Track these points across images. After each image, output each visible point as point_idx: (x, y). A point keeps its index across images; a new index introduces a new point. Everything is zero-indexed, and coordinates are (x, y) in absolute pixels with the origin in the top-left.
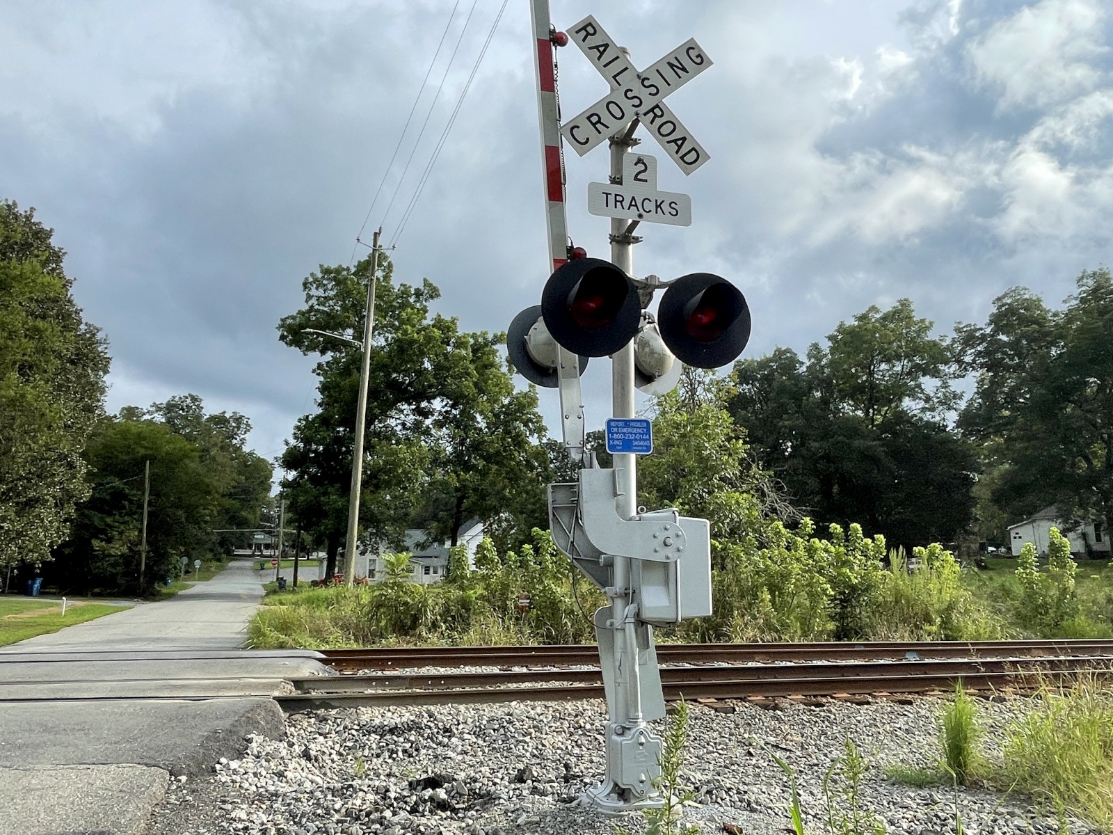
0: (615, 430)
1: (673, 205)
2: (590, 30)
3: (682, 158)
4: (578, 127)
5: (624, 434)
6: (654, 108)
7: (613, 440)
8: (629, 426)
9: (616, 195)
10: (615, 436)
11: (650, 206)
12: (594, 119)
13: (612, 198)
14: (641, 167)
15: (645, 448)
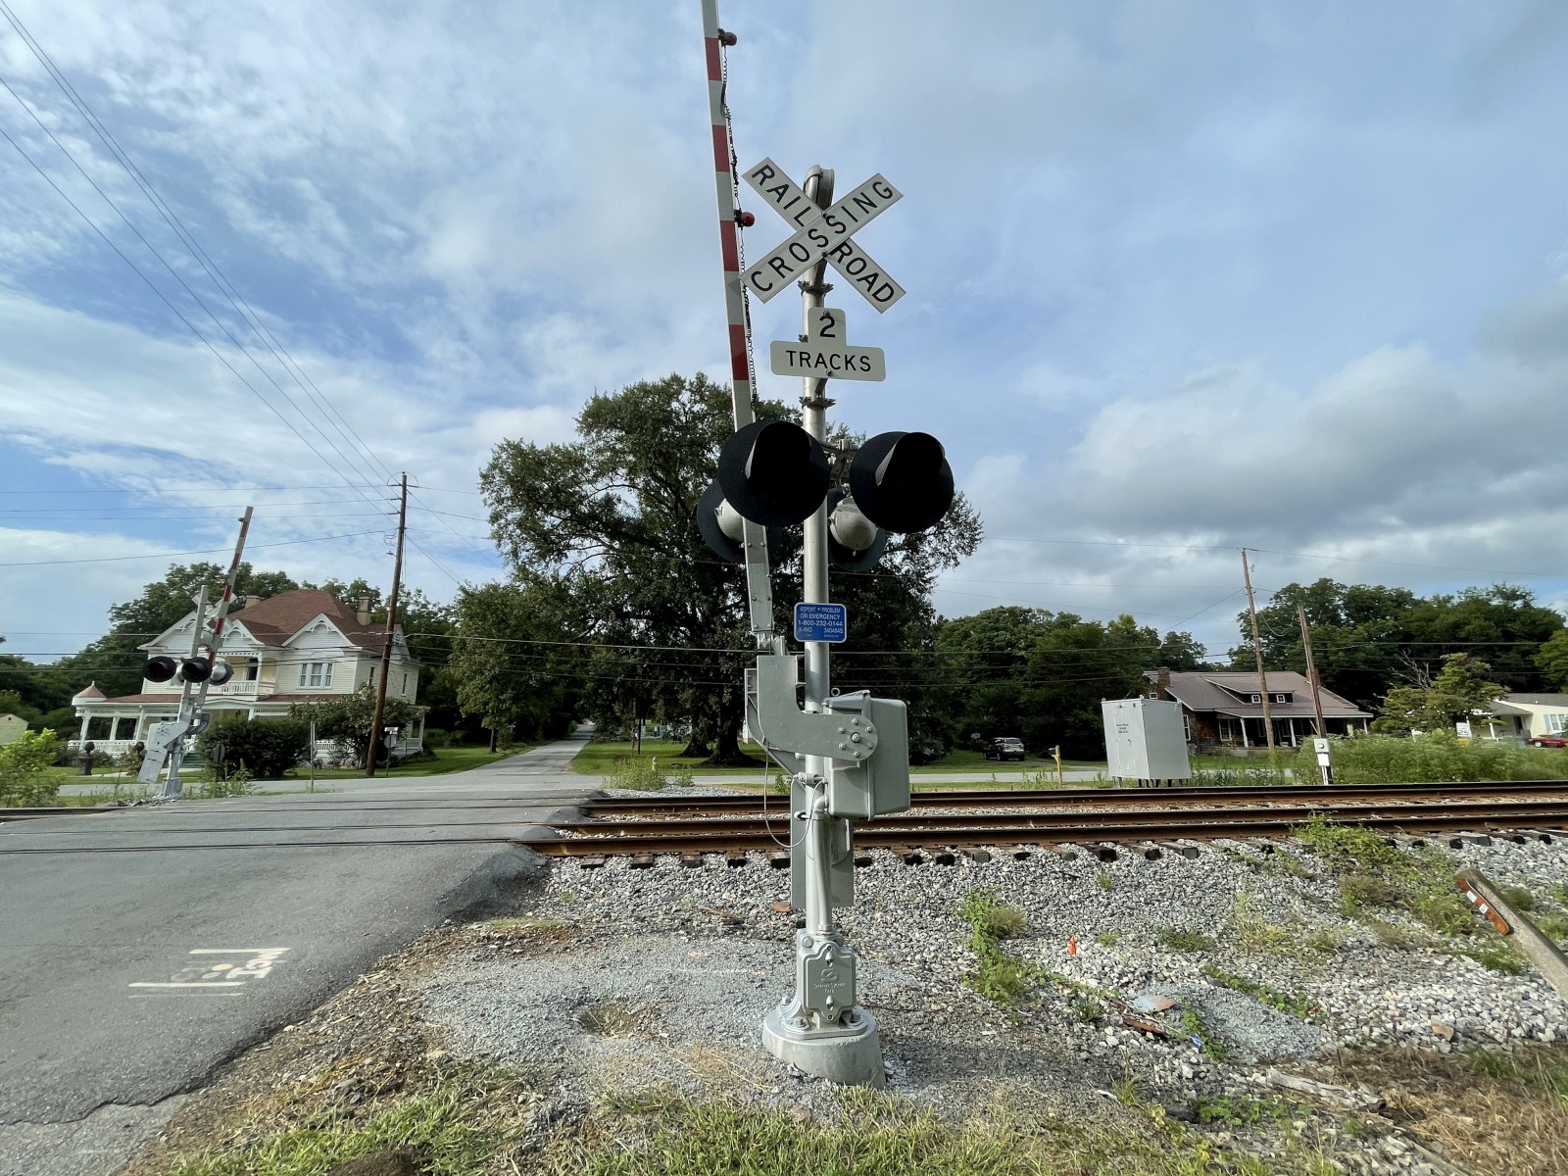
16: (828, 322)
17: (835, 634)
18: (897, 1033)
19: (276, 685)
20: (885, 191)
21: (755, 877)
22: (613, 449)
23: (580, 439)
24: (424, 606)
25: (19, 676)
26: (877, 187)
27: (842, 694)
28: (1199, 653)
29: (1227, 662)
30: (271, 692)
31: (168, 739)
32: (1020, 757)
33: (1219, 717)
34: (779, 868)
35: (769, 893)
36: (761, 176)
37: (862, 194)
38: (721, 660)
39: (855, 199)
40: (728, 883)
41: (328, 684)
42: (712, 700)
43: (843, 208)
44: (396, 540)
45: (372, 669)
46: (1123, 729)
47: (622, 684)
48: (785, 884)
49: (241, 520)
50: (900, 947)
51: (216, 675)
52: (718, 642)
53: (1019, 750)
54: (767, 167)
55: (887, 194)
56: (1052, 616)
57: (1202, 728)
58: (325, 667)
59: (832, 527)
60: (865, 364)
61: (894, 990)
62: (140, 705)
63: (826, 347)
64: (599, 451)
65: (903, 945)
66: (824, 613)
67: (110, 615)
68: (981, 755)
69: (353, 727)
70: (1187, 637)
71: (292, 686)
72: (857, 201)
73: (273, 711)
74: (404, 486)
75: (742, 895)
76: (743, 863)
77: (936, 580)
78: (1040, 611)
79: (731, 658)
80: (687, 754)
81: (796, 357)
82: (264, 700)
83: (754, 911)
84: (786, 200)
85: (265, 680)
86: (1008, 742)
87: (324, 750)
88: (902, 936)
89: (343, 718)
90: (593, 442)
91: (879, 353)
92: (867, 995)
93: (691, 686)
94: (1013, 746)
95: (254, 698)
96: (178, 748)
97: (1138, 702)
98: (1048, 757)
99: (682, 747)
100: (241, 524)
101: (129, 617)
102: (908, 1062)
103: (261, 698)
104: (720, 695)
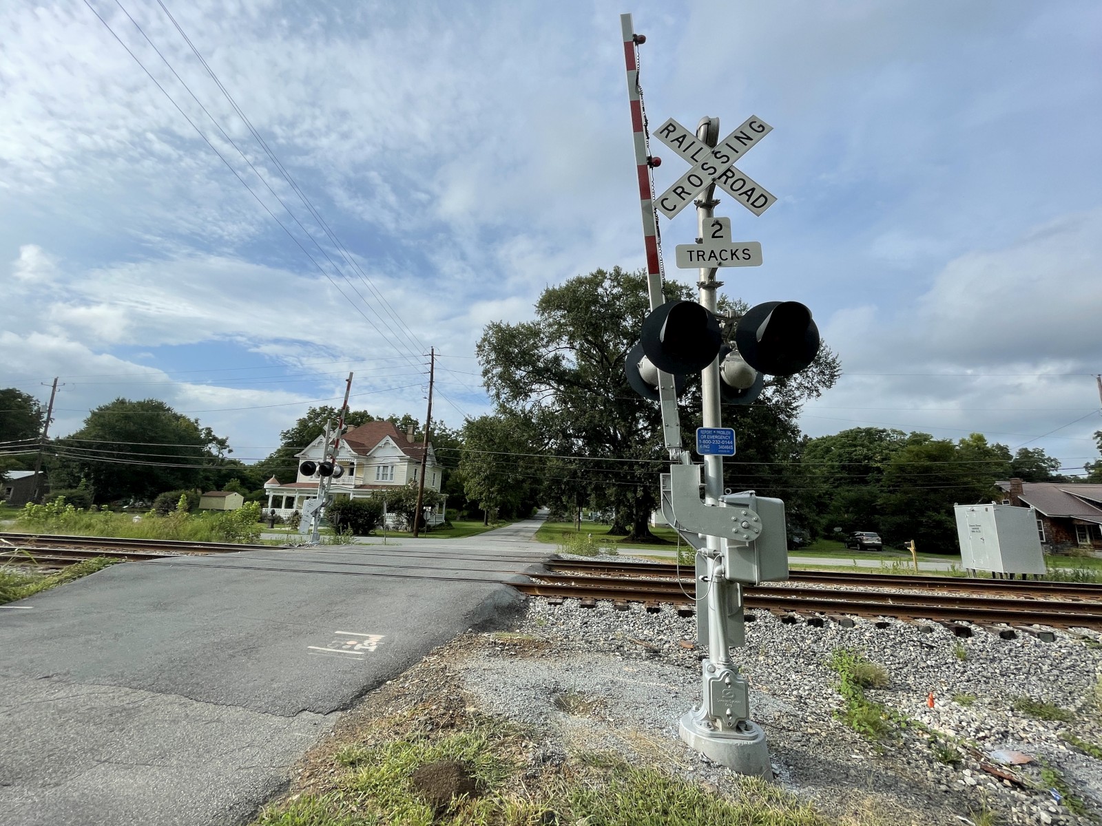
16: (718, 227)
17: (726, 449)
18: (781, 745)
19: (364, 479)
20: (759, 127)
21: (667, 622)
22: (559, 323)
23: (538, 318)
24: (444, 431)
25: (239, 471)
26: (753, 125)
27: (733, 493)
28: (1053, 467)
29: (1084, 475)
30: (361, 483)
31: (312, 510)
32: (878, 548)
33: (1076, 522)
34: (684, 617)
35: (678, 633)
36: (666, 132)
37: (741, 132)
38: (635, 467)
39: (736, 137)
40: (648, 624)
41: (391, 478)
42: (629, 495)
43: (727, 144)
44: (429, 389)
45: (416, 470)
46: (975, 529)
47: (567, 483)
48: (689, 628)
49: (347, 380)
50: (780, 684)
51: (336, 472)
52: (633, 454)
53: (877, 542)
54: (671, 124)
55: (761, 129)
56: (904, 434)
57: (1057, 532)
58: (390, 468)
59: (722, 373)
60: (747, 255)
61: (777, 714)
62: (296, 489)
63: (716, 246)
64: (550, 325)
65: (782, 683)
66: (718, 434)
67: (281, 437)
68: (842, 545)
69: (406, 506)
70: (1041, 453)
71: (372, 480)
72: (738, 138)
73: (363, 495)
74: (432, 355)
75: (658, 633)
76: (657, 610)
77: (801, 407)
78: (894, 431)
79: (642, 466)
80: (612, 532)
81: (695, 255)
82: (358, 488)
83: (667, 646)
84: (684, 146)
85: (358, 476)
86: (867, 535)
87: (390, 519)
88: (781, 676)
89: (400, 500)
90: (546, 319)
91: (757, 246)
92: (756, 715)
93: (614, 485)
94: (871, 539)
95: (353, 487)
96: (318, 515)
97: (991, 507)
98: (904, 549)
99: (609, 528)
100: (347, 382)
101: (290, 438)
102: (791, 767)
103: (356, 487)
104: (635, 492)
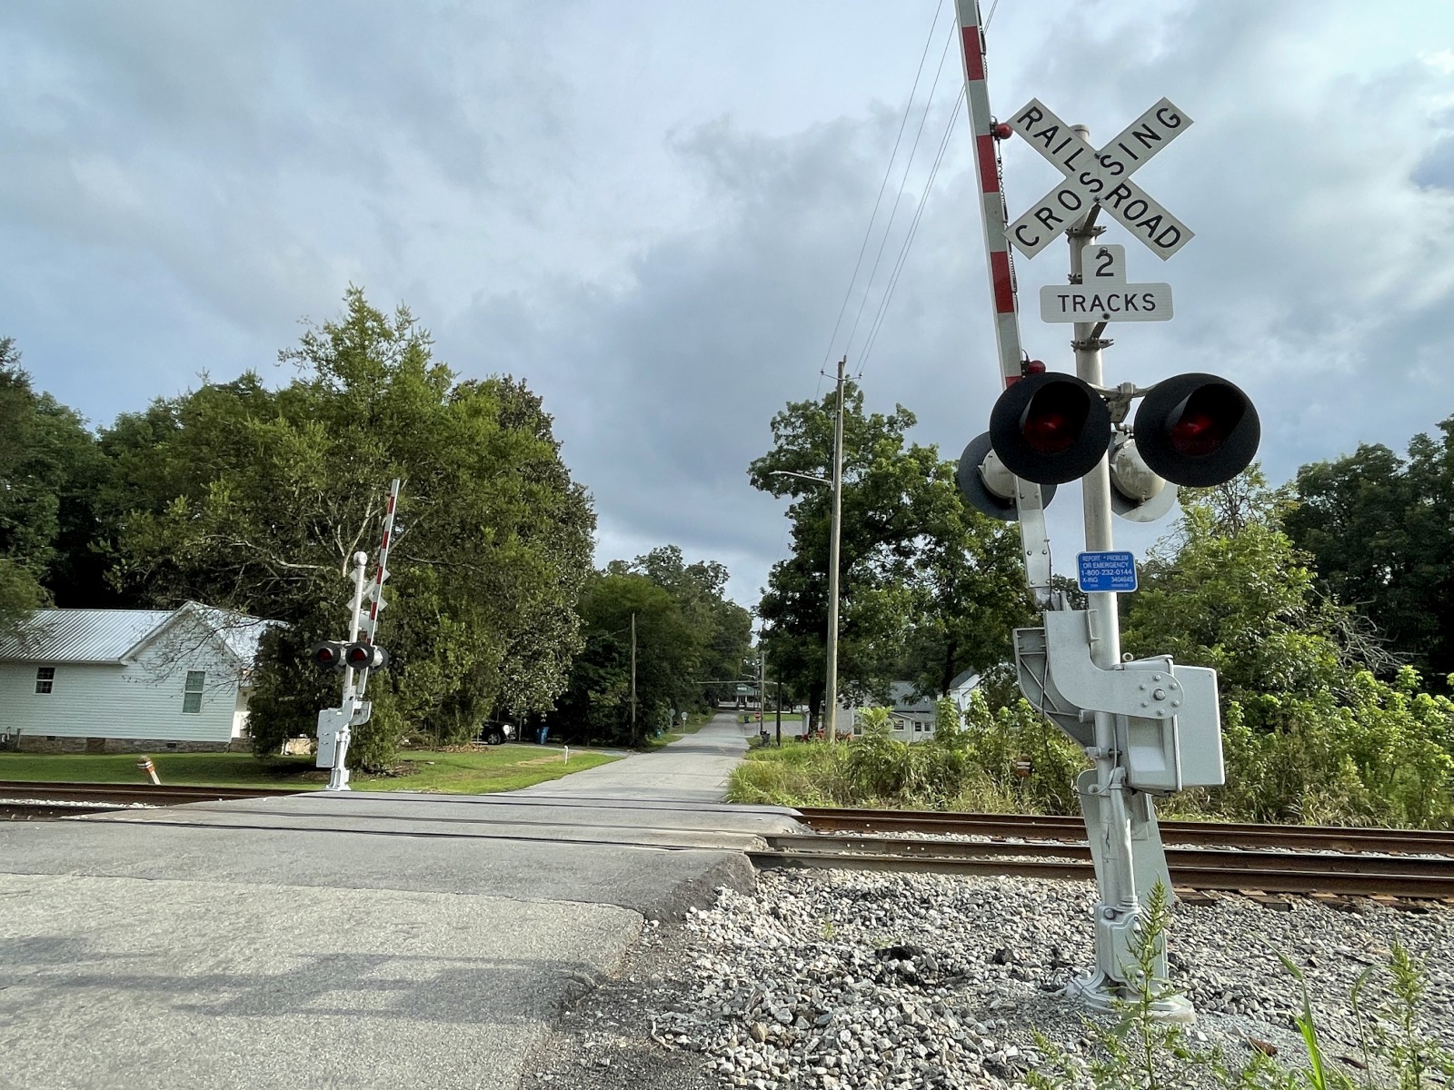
0: (1088, 565)
1: (1147, 298)
2: (1035, 115)
3: (1157, 241)
4: (1025, 227)
5: (1100, 569)
6: (1119, 188)
7: (1087, 577)
8: (1106, 561)
9: (1075, 297)
10: (1089, 573)
11: (1120, 303)
12: (1044, 215)
13: (1069, 301)
14: (1105, 259)
15: (1127, 585)
